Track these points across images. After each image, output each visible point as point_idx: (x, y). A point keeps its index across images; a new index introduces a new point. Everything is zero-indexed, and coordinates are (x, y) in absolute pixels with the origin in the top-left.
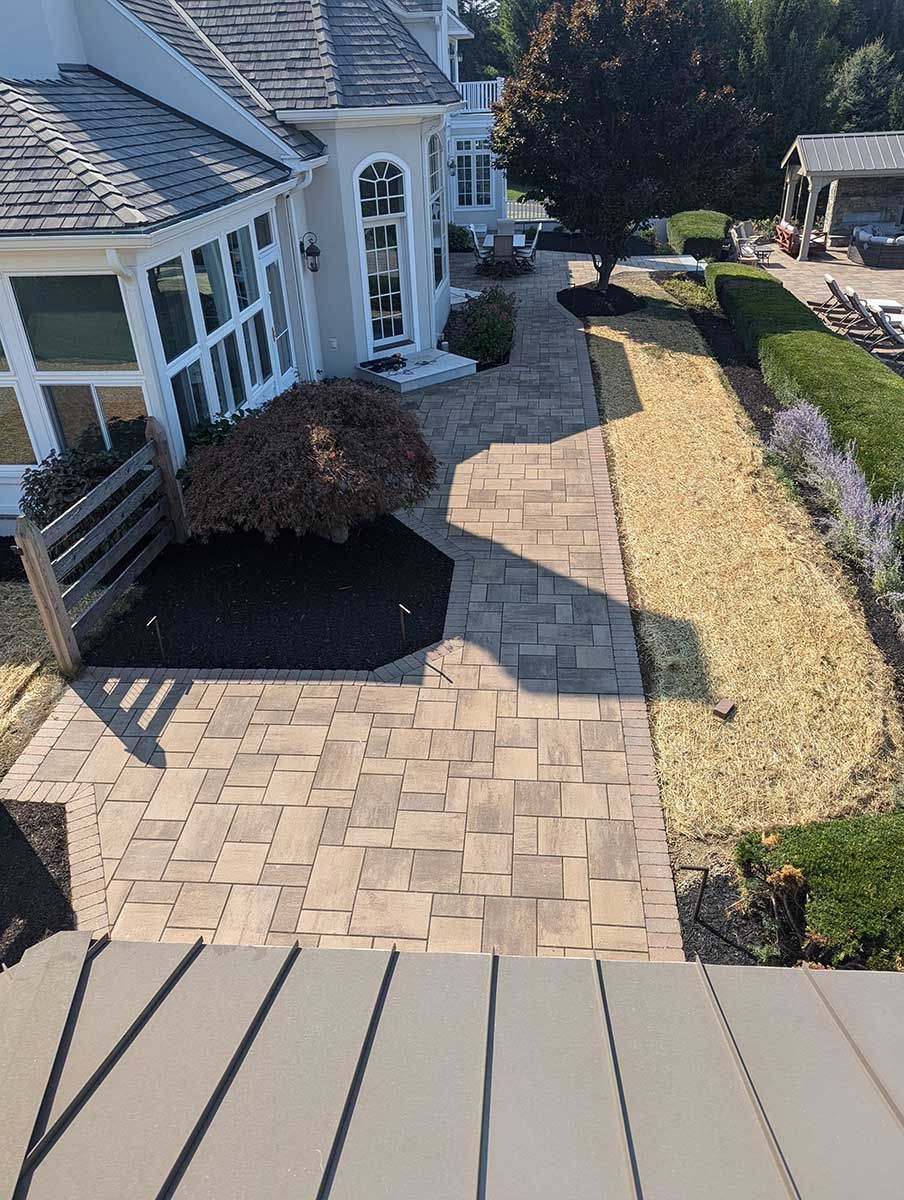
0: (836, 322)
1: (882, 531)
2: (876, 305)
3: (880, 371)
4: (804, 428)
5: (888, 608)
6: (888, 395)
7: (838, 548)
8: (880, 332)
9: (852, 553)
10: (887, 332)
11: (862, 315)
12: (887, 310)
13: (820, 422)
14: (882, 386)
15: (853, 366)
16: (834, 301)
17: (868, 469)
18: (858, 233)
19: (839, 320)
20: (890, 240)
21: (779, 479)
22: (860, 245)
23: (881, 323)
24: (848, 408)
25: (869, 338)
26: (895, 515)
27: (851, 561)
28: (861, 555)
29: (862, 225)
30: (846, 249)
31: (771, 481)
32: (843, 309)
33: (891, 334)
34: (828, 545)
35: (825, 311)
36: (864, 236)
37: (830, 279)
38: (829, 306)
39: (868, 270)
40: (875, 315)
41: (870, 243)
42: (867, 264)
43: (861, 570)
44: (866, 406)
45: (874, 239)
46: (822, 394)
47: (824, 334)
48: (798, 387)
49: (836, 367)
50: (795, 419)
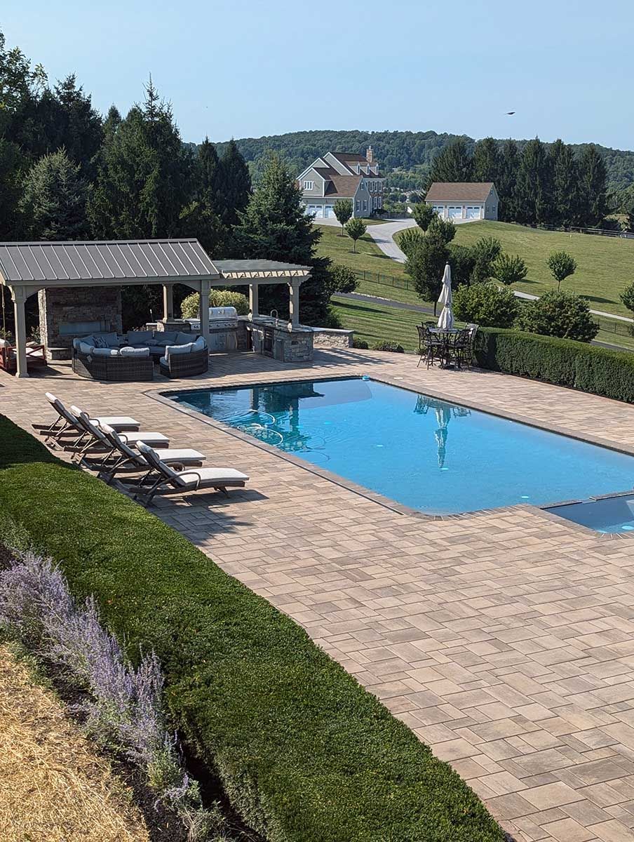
0: (67, 446)
1: (146, 706)
2: (105, 424)
3: (119, 503)
5: (172, 808)
6: (131, 532)
7: (102, 740)
8: (118, 453)
9: (118, 743)
10: (126, 455)
11: (95, 436)
12: (119, 429)
13: (55, 576)
14: (122, 521)
15: (87, 499)
16: (63, 422)
17: (120, 628)
18: (78, 345)
19: (72, 443)
20: (114, 352)
22: (83, 357)
23: (116, 444)
24: (88, 553)
25: (108, 462)
26: (152, 684)
27: (119, 753)
28: (128, 744)
29: (82, 336)
30: (70, 362)
32: (75, 431)
33: (130, 456)
34: (90, 738)
35: (55, 435)
36: (86, 348)
37: (53, 398)
38: (58, 429)
39: (98, 384)
40: (108, 436)
41: (93, 355)
42: (96, 378)
43: (133, 765)
44: (108, 548)
45: (96, 351)
46: (56, 539)
47: (51, 465)
48: (27, 534)
49: (67, 504)
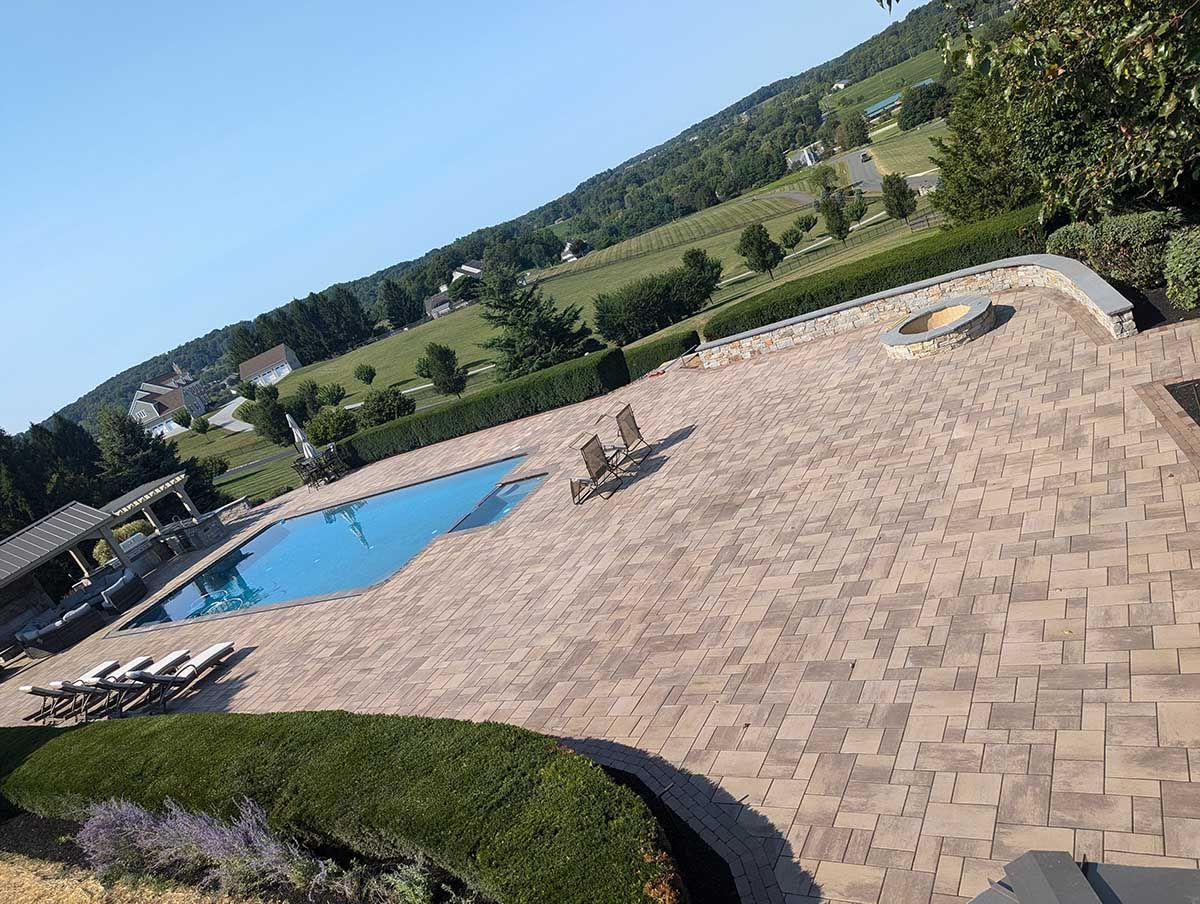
0: (66, 715)
1: (260, 839)
2: (90, 678)
3: (141, 724)
4: (114, 827)
5: (324, 889)
6: (166, 737)
7: (241, 887)
8: (115, 693)
9: (256, 879)
10: (121, 689)
11: (85, 692)
12: (103, 675)
13: (126, 808)
14: (153, 735)
15: (113, 740)
16: (50, 700)
17: (203, 806)
18: (22, 637)
19: (69, 710)
20: (58, 623)
21: (135, 886)
22: (34, 643)
23: (109, 687)
24: (141, 774)
25: (110, 704)
26: (257, 821)
27: (261, 886)
28: (263, 874)
29: (22, 627)
30: (24, 654)
31: (128, 895)
32: (65, 700)
33: (125, 689)
34: (232, 893)
35: (49, 714)
36: (30, 635)
37: (29, 688)
38: (49, 707)
39: (60, 655)
40: (97, 685)
41: (41, 637)
42: (55, 652)
43: (276, 885)
44: (155, 760)
45: (42, 632)
46: (107, 783)
47: (64, 735)
48: (78, 797)
49: (99, 753)
50: (98, 827)
